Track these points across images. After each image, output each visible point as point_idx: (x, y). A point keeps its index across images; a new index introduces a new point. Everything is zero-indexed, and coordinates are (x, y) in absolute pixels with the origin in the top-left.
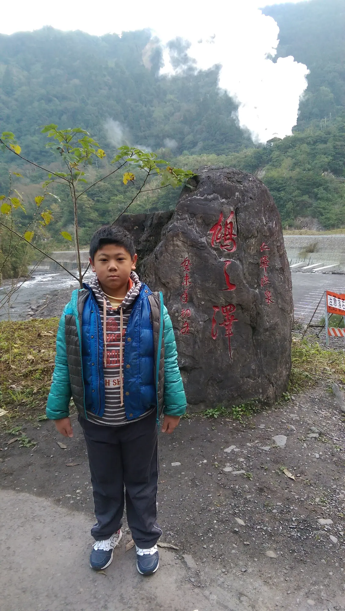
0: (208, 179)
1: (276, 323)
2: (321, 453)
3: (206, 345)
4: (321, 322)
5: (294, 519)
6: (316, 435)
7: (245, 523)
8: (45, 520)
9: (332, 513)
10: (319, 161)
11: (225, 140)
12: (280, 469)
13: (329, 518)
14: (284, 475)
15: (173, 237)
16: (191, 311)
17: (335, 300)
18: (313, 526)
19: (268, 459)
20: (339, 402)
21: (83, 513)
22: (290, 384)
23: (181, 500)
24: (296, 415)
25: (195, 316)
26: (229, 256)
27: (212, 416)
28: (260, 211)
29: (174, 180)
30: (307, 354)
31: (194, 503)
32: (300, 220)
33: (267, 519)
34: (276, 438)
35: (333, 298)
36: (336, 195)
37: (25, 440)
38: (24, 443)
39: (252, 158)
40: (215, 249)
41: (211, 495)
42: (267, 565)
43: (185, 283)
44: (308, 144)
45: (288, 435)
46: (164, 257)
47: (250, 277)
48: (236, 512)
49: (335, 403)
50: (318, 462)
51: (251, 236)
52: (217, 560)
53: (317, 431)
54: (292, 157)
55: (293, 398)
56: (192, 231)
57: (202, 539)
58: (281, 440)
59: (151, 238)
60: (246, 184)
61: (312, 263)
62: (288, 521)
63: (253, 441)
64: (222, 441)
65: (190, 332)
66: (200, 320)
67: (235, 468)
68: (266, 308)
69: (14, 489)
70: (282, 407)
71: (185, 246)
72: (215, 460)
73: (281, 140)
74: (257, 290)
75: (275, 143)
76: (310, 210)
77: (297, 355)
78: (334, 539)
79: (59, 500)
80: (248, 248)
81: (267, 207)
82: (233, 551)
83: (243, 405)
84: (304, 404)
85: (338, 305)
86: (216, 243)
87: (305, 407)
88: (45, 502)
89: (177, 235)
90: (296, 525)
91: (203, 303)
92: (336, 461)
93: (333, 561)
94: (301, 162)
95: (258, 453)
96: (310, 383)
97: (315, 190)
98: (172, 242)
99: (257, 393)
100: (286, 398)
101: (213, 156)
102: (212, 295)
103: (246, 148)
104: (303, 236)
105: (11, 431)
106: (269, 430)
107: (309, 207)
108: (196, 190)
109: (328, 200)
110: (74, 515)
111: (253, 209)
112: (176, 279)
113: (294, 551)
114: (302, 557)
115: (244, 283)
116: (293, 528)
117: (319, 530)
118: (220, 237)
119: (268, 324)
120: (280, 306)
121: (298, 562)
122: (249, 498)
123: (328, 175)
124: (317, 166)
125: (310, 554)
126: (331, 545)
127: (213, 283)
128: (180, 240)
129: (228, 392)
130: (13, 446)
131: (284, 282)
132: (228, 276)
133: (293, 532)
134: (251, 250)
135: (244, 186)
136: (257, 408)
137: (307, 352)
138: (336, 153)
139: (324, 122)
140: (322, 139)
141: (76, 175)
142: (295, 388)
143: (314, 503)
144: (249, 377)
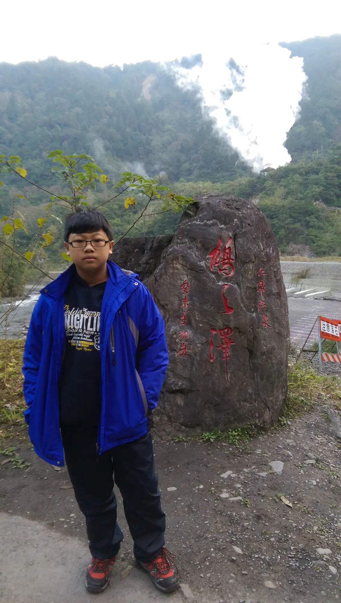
0: (208, 205)
1: (273, 347)
2: (318, 480)
3: (204, 367)
4: (313, 347)
5: (292, 548)
6: (313, 462)
7: (243, 551)
8: (38, 545)
9: (330, 542)
10: (311, 191)
11: (221, 169)
12: (277, 496)
13: (328, 548)
14: (281, 502)
15: (172, 260)
16: (188, 333)
17: (328, 326)
18: (311, 556)
19: (266, 485)
20: (334, 428)
21: (77, 538)
22: (286, 408)
23: (177, 526)
24: (293, 441)
25: (193, 338)
26: (227, 279)
27: (208, 440)
28: (257, 237)
29: (174, 206)
30: (302, 379)
31: (190, 529)
32: (292, 247)
33: (265, 548)
34: (273, 464)
35: (326, 323)
36: (327, 224)
37: (19, 461)
38: (18, 464)
39: (246, 187)
40: (214, 273)
41: (207, 522)
42: (266, 596)
43: (184, 305)
44: (300, 174)
45: (285, 461)
46: (164, 279)
47: (248, 301)
48: (233, 540)
49: (331, 429)
50: (315, 489)
51: (249, 262)
52: (214, 590)
53: (313, 457)
54: (285, 187)
55: (289, 423)
56: (191, 255)
57: (199, 567)
58: (278, 466)
59: (151, 260)
60: (244, 211)
61: (304, 289)
62: (286, 550)
63: (250, 467)
64: (218, 466)
65: (188, 355)
66: (197, 342)
67: (232, 494)
68: (263, 331)
69: (7, 511)
70: (278, 432)
71: (184, 269)
72: (211, 486)
73: (274, 170)
74: (255, 314)
75: (269, 172)
76: (302, 237)
77: (291, 379)
78: (333, 569)
79: (52, 524)
80: (246, 273)
81: (264, 233)
82: (231, 581)
83: (239, 429)
84: (300, 429)
85: (331, 330)
86: (215, 267)
87: (302, 433)
88: (39, 526)
89: (177, 259)
90: (294, 555)
91: (201, 325)
92: (333, 489)
93: (332, 593)
94: (293, 192)
95: (256, 479)
96: (305, 409)
97: (307, 218)
98: (171, 265)
99: (253, 416)
100: (282, 423)
101: (208, 184)
102: (210, 318)
103: (241, 177)
104: (295, 262)
105: (5, 451)
106: (265, 455)
107: (301, 234)
108: (195, 216)
109: (320, 228)
110: (67, 540)
111: (251, 235)
112: (175, 301)
113: (293, 582)
114: (301, 588)
115: (241, 307)
116: (291, 557)
117: (318, 560)
118: (219, 261)
119: (264, 347)
120: (277, 331)
121: (297, 593)
122: (247, 525)
123: (319, 205)
124: (309, 195)
125: (309, 585)
126: (330, 576)
127: (211, 306)
128: (180, 263)
129: (224, 415)
130: (6, 467)
131: (281, 307)
132: (226, 299)
133: (292, 562)
134: (249, 275)
135: (242, 213)
136: (253, 433)
137: (302, 376)
138: (327, 184)
139: (316, 154)
140: (314, 170)
141: (79, 198)
142: (291, 412)
143: (312, 532)
144: (245, 401)
